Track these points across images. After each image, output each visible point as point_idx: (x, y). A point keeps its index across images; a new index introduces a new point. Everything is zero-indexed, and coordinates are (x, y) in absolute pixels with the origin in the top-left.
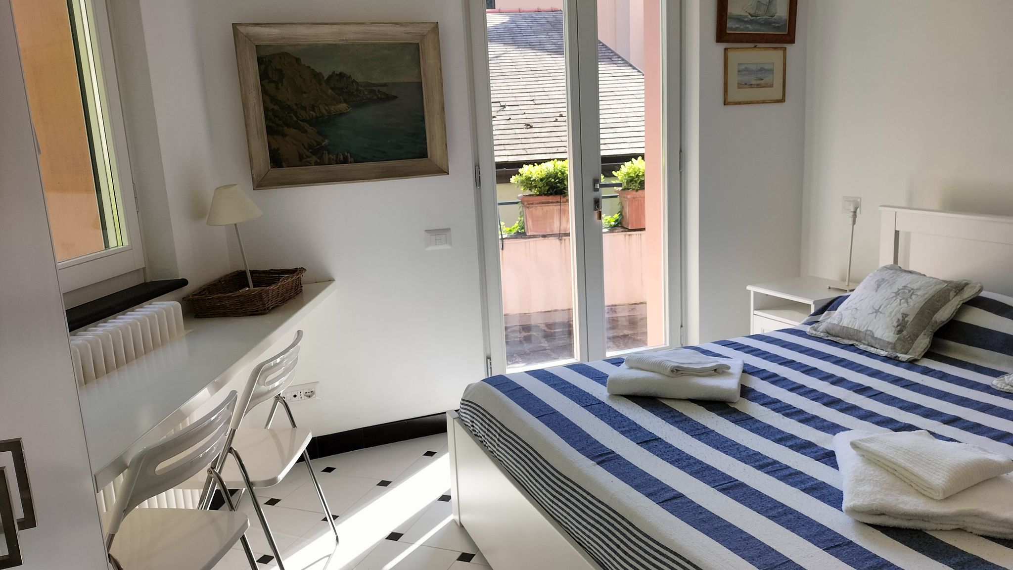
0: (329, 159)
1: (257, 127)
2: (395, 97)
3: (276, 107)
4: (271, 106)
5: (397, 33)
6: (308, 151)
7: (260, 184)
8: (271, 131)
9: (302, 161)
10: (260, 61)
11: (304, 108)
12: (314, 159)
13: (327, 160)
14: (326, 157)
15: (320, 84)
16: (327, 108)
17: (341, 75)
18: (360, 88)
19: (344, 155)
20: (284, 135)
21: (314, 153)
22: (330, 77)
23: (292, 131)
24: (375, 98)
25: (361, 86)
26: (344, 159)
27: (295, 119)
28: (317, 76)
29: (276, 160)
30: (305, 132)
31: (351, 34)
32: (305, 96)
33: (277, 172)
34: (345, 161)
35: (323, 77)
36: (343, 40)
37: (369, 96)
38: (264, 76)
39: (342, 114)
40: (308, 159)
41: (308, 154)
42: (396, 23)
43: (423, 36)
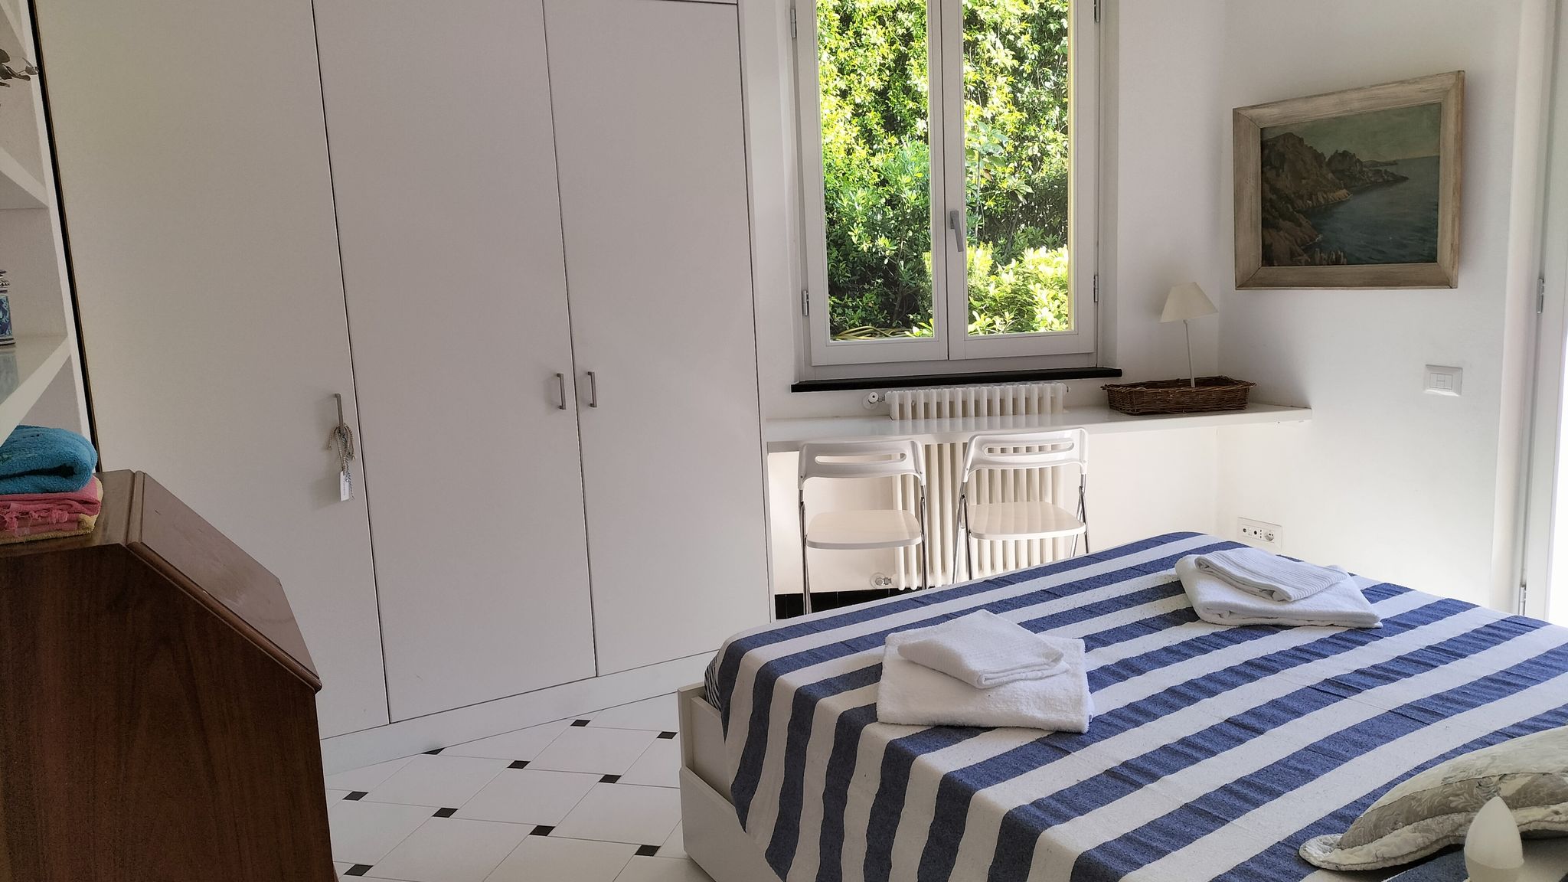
0: (1321, 258)
1: (1251, 219)
2: (1405, 179)
3: (1274, 197)
4: (1270, 196)
5: (1413, 94)
6: (1300, 247)
7: (1245, 282)
8: (1267, 224)
9: (1293, 260)
10: (1263, 146)
11: (1301, 197)
12: (1305, 257)
13: (1318, 262)
14: (1317, 256)
15: (1321, 167)
16: (1325, 196)
17: (1345, 154)
18: (1364, 169)
19: (1336, 254)
20: (1278, 229)
21: (1305, 251)
22: (1333, 158)
23: (1287, 224)
24: (1381, 180)
25: (1365, 167)
26: (1336, 258)
27: (1291, 210)
28: (1318, 157)
29: (1268, 258)
30: (1300, 225)
31: (1356, 103)
32: (1304, 182)
33: (1274, 270)
34: (1337, 262)
35: (1325, 158)
36: (1347, 111)
37: (1373, 179)
38: (1265, 162)
39: (1341, 202)
40: (1299, 258)
41: (1299, 250)
42: (1402, 82)
43: (1447, 92)
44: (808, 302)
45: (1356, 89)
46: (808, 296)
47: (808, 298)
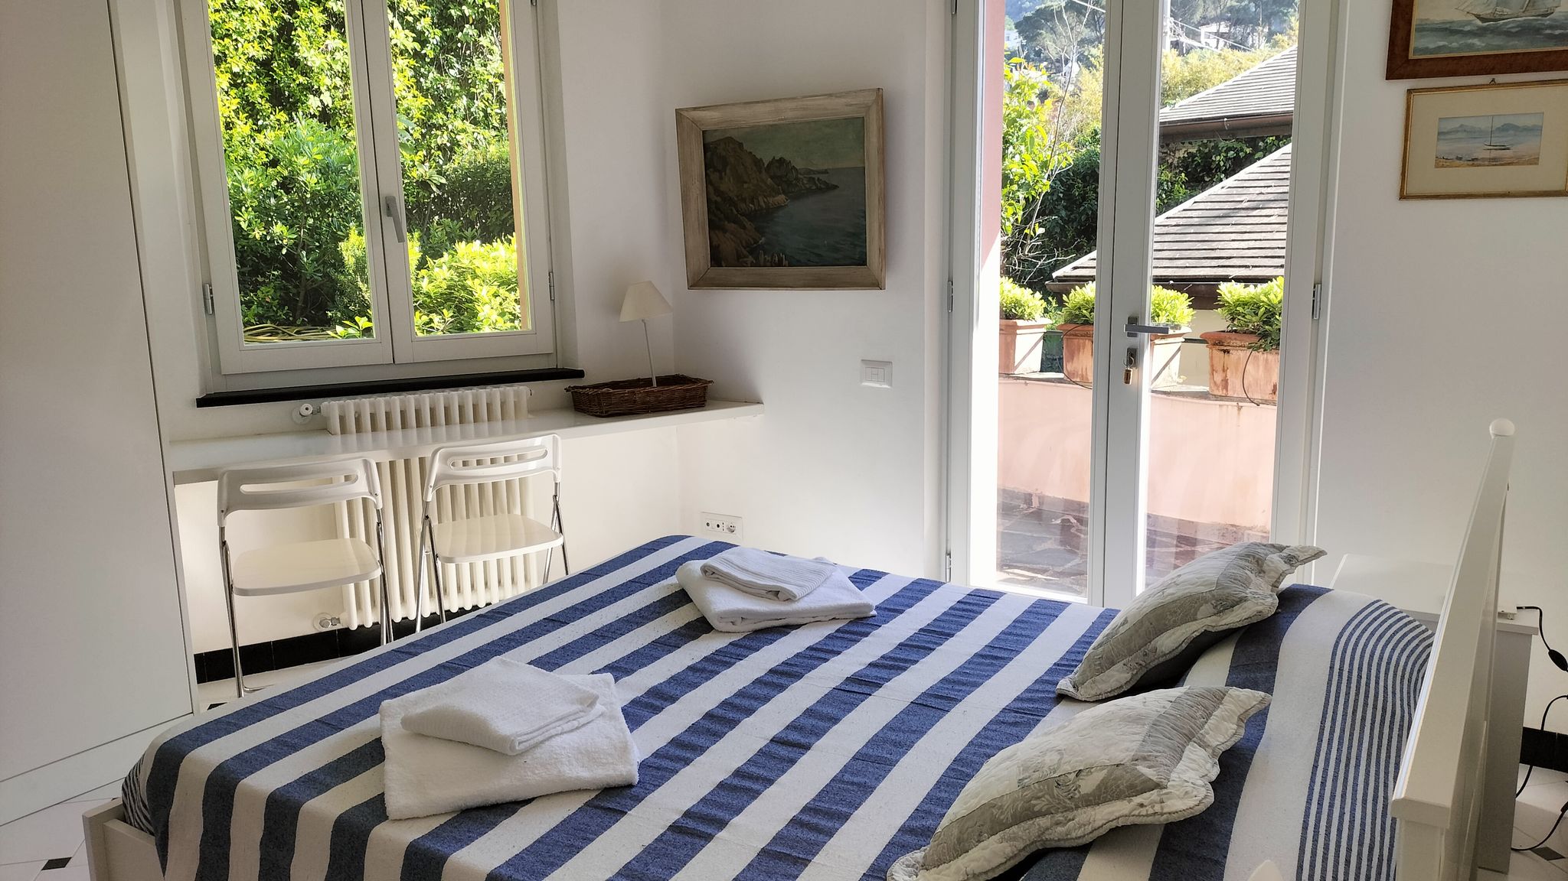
0: (765, 259)
1: (698, 221)
2: (835, 187)
3: (719, 199)
4: (715, 198)
5: (840, 107)
6: (745, 248)
7: (697, 282)
8: (714, 225)
9: (739, 261)
10: (706, 148)
11: (744, 200)
12: (750, 259)
13: (762, 263)
14: (762, 258)
15: (760, 172)
16: (765, 200)
17: (781, 161)
18: (799, 176)
19: (779, 255)
20: (725, 231)
21: (751, 253)
22: (771, 164)
23: (731, 226)
24: (814, 187)
25: (801, 174)
26: (779, 260)
27: (736, 213)
28: (757, 162)
29: (717, 258)
30: (744, 228)
31: (789, 112)
32: (745, 186)
33: (722, 271)
34: (780, 264)
35: (764, 164)
36: (782, 120)
37: (808, 186)
38: (708, 165)
39: (780, 207)
40: (745, 259)
41: (745, 252)
42: (830, 95)
43: (868, 108)
44: (212, 298)
45: (789, 99)
46: (211, 290)
47: (211, 293)
